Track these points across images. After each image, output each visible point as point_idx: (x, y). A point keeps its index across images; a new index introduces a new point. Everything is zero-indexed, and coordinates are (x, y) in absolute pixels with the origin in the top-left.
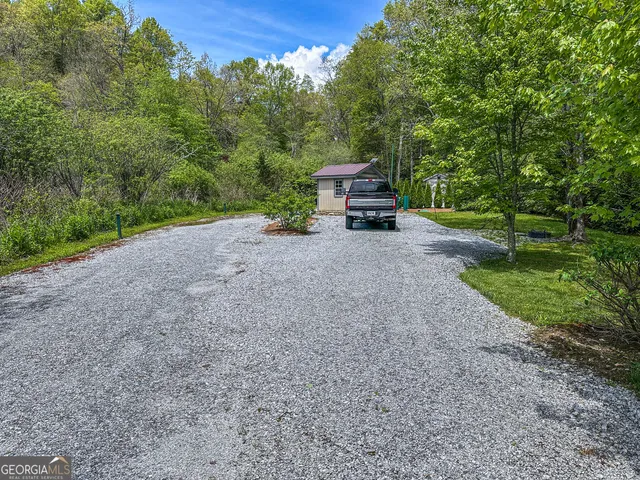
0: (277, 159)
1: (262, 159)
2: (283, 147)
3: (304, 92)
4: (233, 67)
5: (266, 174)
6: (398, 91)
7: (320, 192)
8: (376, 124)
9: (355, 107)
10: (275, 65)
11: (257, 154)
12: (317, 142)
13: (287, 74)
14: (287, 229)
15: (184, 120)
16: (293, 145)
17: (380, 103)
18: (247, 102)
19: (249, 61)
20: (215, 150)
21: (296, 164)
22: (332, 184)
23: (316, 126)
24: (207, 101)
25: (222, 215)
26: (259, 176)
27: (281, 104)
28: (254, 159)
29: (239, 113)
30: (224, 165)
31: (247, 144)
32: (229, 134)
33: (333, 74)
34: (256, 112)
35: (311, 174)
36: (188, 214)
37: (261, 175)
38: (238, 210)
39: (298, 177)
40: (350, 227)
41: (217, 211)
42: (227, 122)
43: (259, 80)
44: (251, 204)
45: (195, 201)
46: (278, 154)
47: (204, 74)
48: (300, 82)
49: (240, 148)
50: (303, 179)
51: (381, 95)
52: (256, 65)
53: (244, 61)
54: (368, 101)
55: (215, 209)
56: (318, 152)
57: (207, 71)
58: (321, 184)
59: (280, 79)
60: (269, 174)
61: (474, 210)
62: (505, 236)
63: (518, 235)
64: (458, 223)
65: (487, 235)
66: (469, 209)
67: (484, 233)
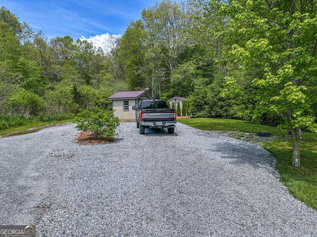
0: (84, 89)
1: (75, 89)
2: (88, 83)
3: (99, 55)
4: (59, 40)
5: (78, 97)
6: (153, 54)
7: (114, 108)
8: (140, 72)
9: (128, 62)
10: (82, 41)
11: (72, 86)
12: (109, 80)
13: (89, 46)
14: (97, 138)
15: (23, 64)
16: (94, 81)
17: (142, 61)
18: (66, 58)
19: (67, 38)
20: (46, 84)
21: (97, 92)
22: (122, 103)
23: (106, 72)
24: (42, 57)
25: (47, 124)
26: (73, 98)
27: (86, 61)
28: (70, 88)
29: (62, 64)
30: (51, 92)
31: (66, 81)
32: (56, 76)
33: (115, 45)
34: (72, 65)
35: (106, 97)
36: (21, 124)
37: (75, 97)
38: (59, 120)
39: (99, 99)
40: (142, 133)
41: (43, 121)
42: (54, 69)
43: (73, 48)
44: (68, 116)
45: (27, 115)
46: (86, 86)
47: (39, 42)
48: (97, 50)
49: (62, 82)
50: (102, 100)
51: (142, 56)
52: (71, 40)
53: (65, 37)
54: (136, 60)
55: (42, 120)
56: (110, 85)
57: (42, 40)
58: (114, 103)
59: (85, 48)
60: (80, 97)
61: (201, 117)
62: (244, 136)
63: (249, 135)
64: (203, 126)
65: (231, 135)
66: (198, 117)
67: (226, 134)
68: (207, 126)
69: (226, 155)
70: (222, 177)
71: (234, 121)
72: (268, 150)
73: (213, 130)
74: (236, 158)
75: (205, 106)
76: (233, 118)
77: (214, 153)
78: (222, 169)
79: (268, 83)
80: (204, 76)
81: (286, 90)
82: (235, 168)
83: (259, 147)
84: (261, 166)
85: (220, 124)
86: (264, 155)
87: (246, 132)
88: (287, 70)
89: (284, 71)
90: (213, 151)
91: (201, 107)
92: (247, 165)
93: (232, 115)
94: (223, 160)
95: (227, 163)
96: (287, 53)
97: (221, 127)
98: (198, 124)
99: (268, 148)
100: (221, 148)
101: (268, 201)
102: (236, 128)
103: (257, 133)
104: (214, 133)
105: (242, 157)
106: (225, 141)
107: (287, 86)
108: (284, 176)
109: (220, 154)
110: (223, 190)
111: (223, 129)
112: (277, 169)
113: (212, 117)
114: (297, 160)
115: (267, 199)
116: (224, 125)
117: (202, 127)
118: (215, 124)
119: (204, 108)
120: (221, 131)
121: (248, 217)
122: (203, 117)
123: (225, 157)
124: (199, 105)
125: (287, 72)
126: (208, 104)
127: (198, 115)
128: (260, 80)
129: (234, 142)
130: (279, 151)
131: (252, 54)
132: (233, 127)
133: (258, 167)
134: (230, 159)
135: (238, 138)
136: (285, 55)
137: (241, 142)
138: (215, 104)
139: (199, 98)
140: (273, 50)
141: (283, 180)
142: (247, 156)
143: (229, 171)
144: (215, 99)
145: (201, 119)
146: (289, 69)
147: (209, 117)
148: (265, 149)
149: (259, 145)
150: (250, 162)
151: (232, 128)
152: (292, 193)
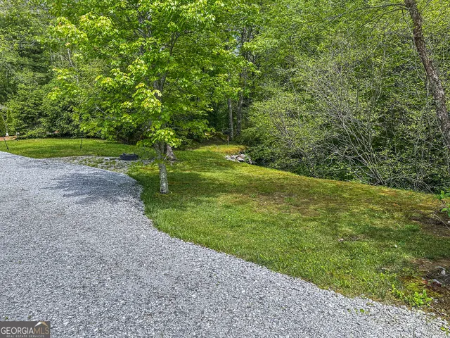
61: (35, 137)
62: (102, 162)
63: (111, 159)
64: (38, 152)
65: (84, 162)
66: (31, 137)
67: (76, 161)
68: (45, 152)
69: (70, 192)
70: (61, 226)
71: (90, 141)
72: (134, 177)
73: (56, 156)
74: (88, 193)
75: (41, 120)
76: (88, 137)
77: (53, 191)
78: (63, 214)
79: (118, 83)
80: (35, 69)
81: (140, 93)
82: (83, 209)
83: (122, 174)
84: (121, 199)
85: (67, 147)
86: (126, 184)
87: (106, 156)
88: (138, 66)
89: (136, 68)
90: (52, 188)
91: (33, 120)
92: (102, 201)
93: (87, 133)
94: (66, 200)
95: (71, 203)
96: (138, 43)
97: (70, 150)
98: (30, 150)
99: (134, 174)
100: (64, 184)
101: (124, 244)
102: (91, 151)
103: (121, 156)
104: (57, 161)
105: (95, 192)
106: (73, 171)
107: (139, 88)
108: (149, 207)
109: (62, 192)
110: (60, 245)
111: (72, 153)
112: (142, 200)
113: (55, 136)
114: (164, 184)
115: (123, 242)
116: (74, 148)
117: (37, 154)
118: (59, 147)
119: (40, 123)
120: (69, 158)
121: (93, 273)
122: (39, 137)
123: (69, 195)
124: (28, 118)
125: (139, 70)
126: (46, 116)
127: (29, 133)
128: (106, 79)
129: (87, 171)
130: (147, 177)
131: (91, 37)
132: (88, 151)
133: (115, 201)
134: (77, 198)
135: (94, 166)
136: (136, 46)
137: (97, 170)
138: (58, 115)
139: (28, 106)
140: (121, 36)
141: (148, 212)
142: (102, 189)
143: (73, 215)
144: (56, 108)
145: (36, 140)
146: (141, 65)
147: (49, 137)
148: (130, 175)
149: (123, 172)
150: (105, 197)
151: (86, 151)
152: (156, 225)
